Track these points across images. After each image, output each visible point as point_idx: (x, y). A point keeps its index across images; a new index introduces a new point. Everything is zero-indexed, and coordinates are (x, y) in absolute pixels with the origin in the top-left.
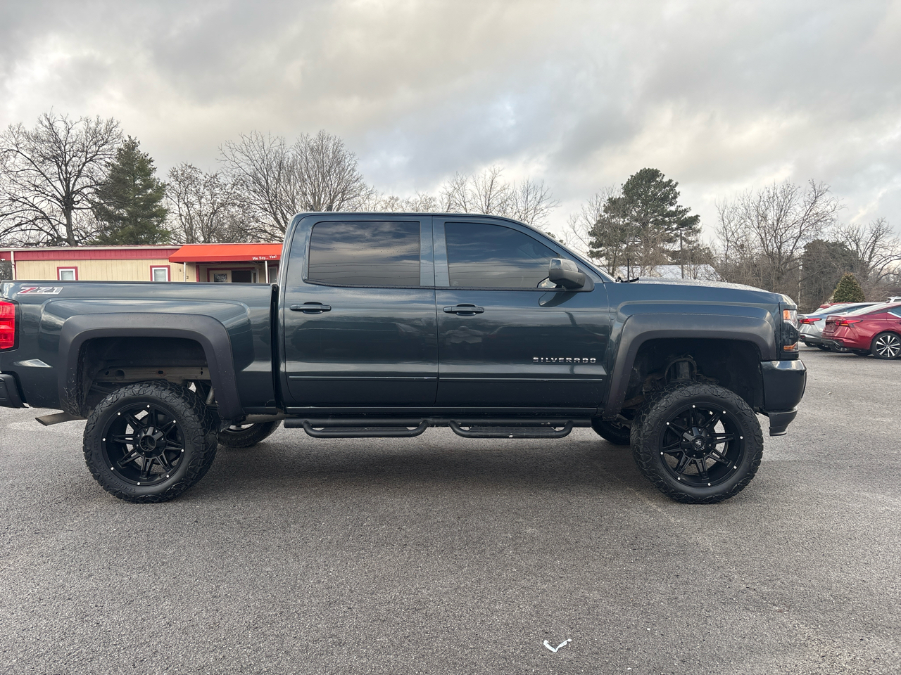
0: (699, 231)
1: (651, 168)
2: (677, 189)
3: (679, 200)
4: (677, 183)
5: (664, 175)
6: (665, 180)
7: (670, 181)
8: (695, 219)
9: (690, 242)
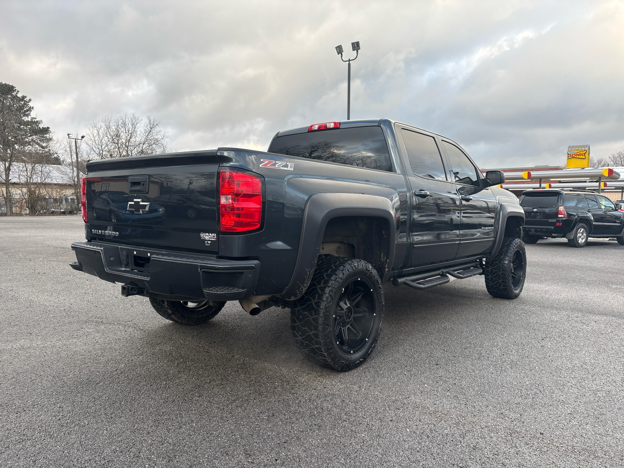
0: (50, 139)
1: (7, 83)
2: (31, 104)
3: (33, 114)
4: (30, 100)
5: (18, 91)
6: (20, 95)
7: (24, 97)
8: (46, 130)
9: (43, 147)
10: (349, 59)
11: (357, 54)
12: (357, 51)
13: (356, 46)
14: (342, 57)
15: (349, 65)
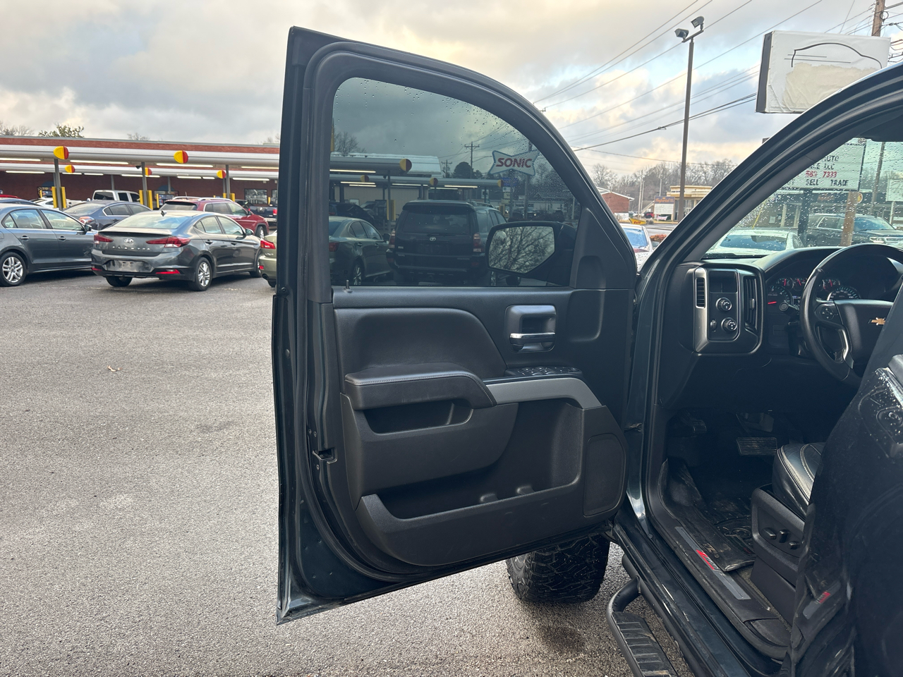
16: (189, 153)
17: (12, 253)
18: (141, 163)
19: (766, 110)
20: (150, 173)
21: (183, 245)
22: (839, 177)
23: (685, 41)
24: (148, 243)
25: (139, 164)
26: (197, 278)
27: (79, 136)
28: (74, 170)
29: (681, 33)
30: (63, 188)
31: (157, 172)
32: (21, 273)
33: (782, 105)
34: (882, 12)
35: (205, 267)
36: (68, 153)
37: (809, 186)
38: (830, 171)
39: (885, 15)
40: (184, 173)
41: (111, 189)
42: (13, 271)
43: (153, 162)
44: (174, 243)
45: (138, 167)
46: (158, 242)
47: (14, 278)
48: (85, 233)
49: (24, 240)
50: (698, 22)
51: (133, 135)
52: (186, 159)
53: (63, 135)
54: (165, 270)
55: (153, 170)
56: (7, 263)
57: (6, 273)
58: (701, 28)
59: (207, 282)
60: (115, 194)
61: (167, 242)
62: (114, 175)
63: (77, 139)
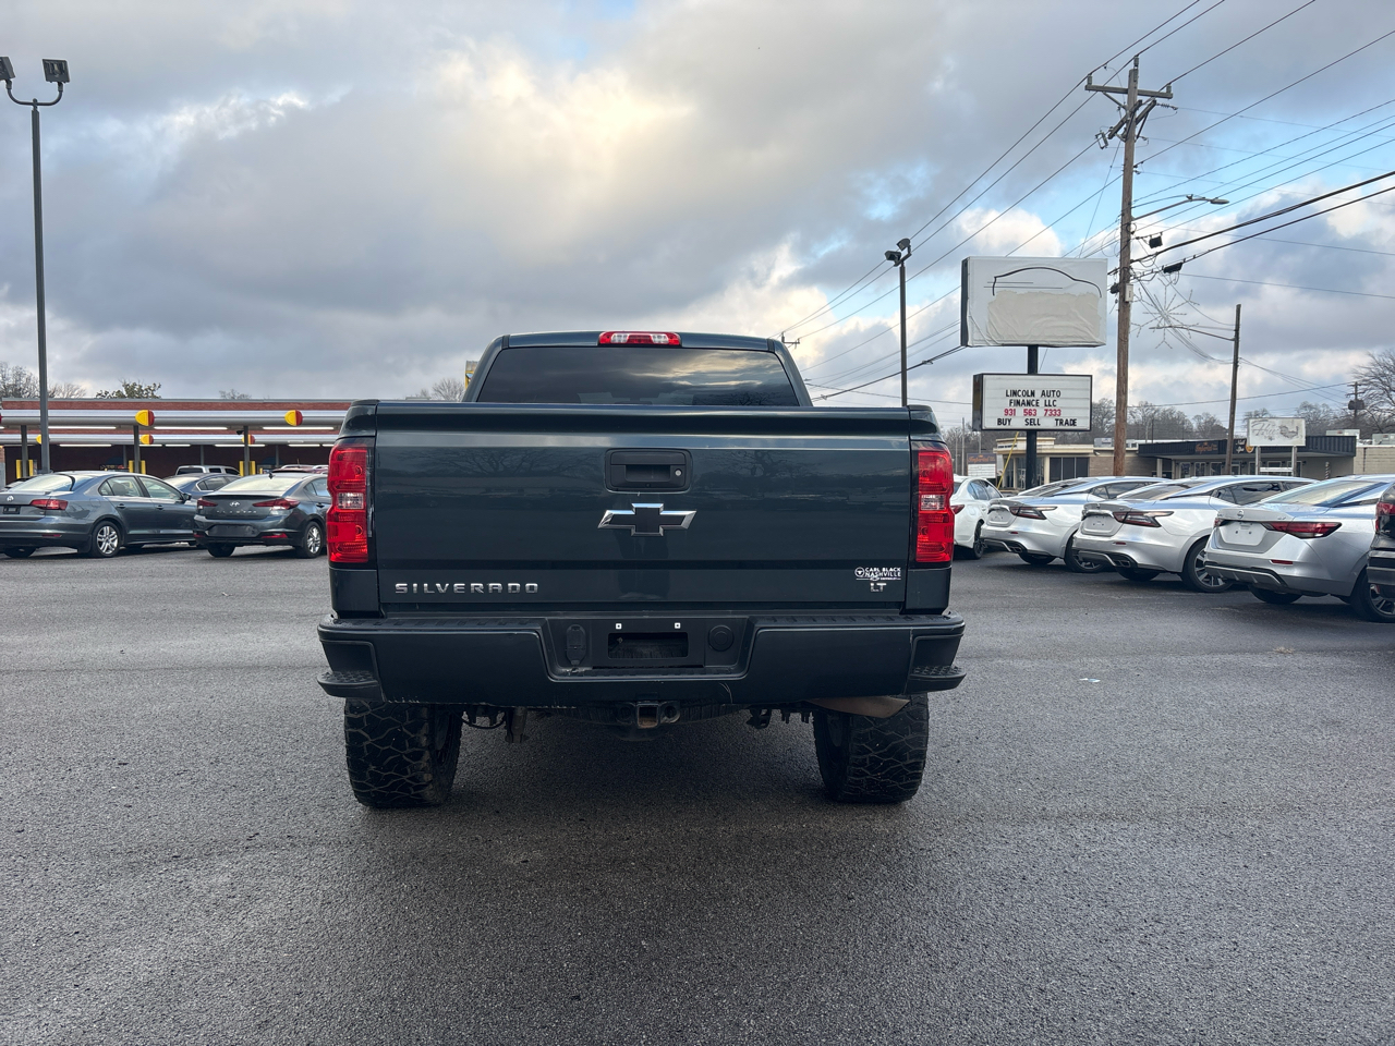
10: (35, 100)
11: (61, 91)
12: (60, 85)
13: (56, 71)
14: (9, 89)
15: (35, 115)
16: (305, 414)
17: (105, 522)
18: (244, 428)
19: (969, 344)
20: (253, 442)
21: (291, 507)
22: (1065, 415)
23: (896, 265)
24: (255, 505)
25: (241, 428)
26: (306, 543)
27: (156, 397)
28: (152, 441)
29: (891, 256)
30: (143, 462)
31: (261, 439)
32: (115, 544)
33: (986, 338)
34: (1129, 224)
35: (315, 533)
36: (154, 418)
37: (1029, 427)
38: (1053, 408)
39: (1133, 228)
40: (296, 440)
41: (200, 464)
42: (107, 541)
43: (258, 426)
44: (282, 505)
45: (239, 433)
46: (266, 505)
47: (108, 549)
48: (183, 502)
49: (121, 507)
50: (905, 243)
51: (227, 392)
52: (300, 421)
53: (130, 396)
54: (272, 533)
55: (258, 437)
56: (102, 533)
57: (101, 543)
58: (909, 251)
59: (317, 548)
60: (205, 469)
61: (274, 504)
62: (205, 446)
63: (150, 400)
